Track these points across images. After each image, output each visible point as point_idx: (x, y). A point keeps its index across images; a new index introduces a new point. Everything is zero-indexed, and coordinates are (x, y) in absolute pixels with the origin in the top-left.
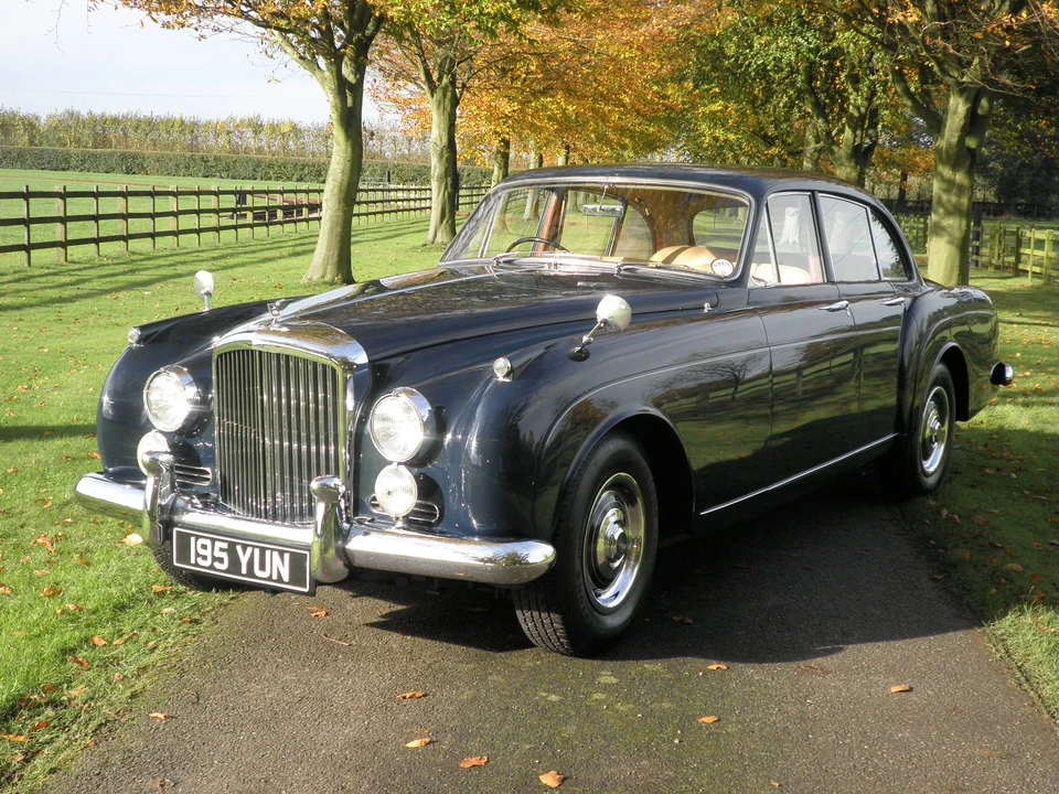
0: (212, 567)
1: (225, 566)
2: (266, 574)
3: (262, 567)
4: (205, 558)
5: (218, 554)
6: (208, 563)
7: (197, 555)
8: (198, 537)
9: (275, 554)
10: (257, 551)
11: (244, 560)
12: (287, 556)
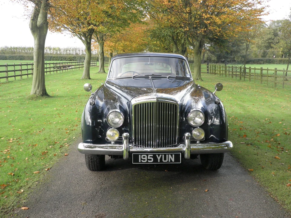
0: (147, 162)
1: (152, 161)
2: (167, 161)
3: (165, 159)
4: (144, 160)
5: (149, 158)
6: (146, 161)
7: (141, 159)
8: (141, 155)
9: (170, 155)
10: (163, 155)
11: (159, 158)
12: (173, 155)
